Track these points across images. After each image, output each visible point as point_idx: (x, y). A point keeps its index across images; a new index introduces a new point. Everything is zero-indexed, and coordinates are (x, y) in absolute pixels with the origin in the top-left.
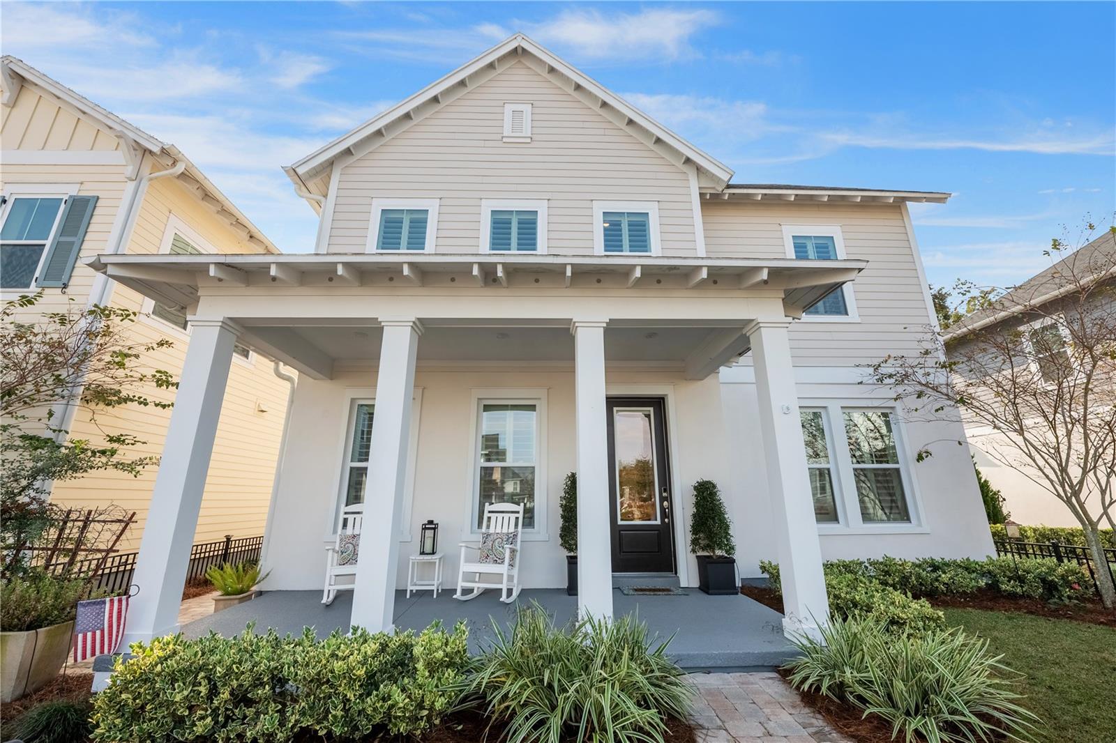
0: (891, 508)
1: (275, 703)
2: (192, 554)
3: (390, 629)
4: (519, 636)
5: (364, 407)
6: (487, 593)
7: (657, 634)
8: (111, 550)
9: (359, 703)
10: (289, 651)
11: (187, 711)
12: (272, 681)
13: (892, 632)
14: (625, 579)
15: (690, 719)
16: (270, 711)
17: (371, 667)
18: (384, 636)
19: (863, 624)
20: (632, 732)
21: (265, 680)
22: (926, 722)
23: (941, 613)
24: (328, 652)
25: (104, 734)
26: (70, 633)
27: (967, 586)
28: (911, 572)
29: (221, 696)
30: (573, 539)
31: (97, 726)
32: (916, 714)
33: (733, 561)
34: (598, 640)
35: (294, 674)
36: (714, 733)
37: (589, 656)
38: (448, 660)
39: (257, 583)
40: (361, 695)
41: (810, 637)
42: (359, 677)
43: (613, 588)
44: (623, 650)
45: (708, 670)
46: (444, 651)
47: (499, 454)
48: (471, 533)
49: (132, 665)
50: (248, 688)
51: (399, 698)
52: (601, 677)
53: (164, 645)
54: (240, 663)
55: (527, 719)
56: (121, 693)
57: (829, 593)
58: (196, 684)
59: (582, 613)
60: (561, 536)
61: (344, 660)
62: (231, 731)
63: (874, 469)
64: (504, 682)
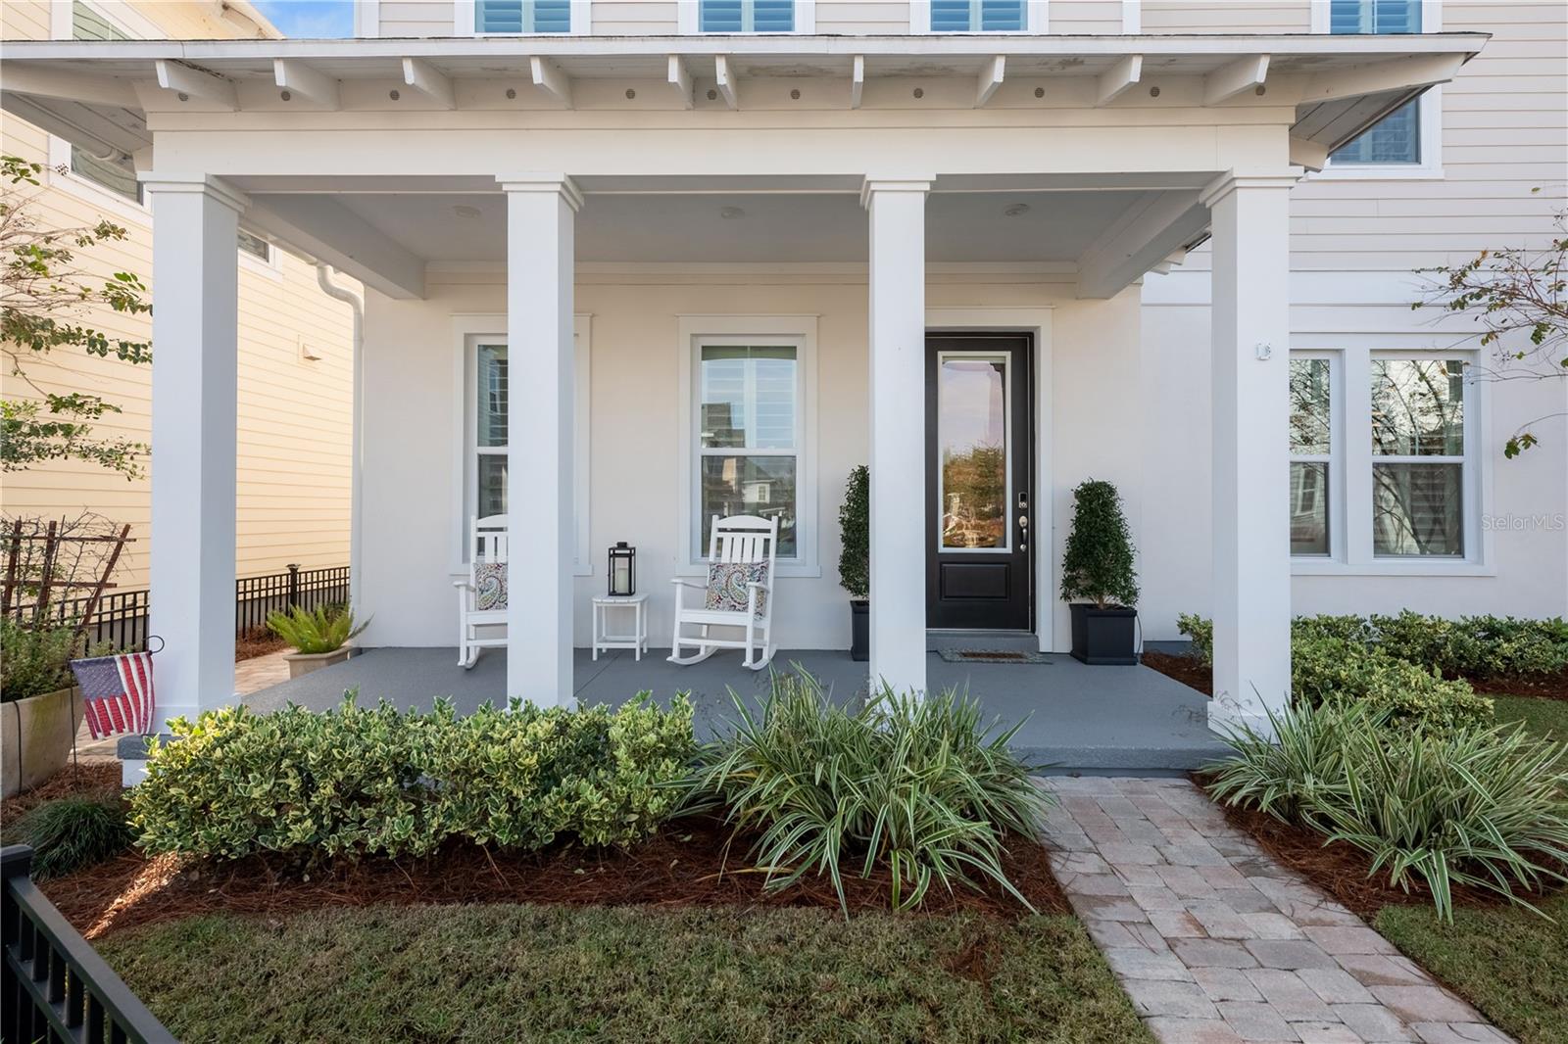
0: (1431, 533)
1: (405, 802)
2: (238, 593)
3: (570, 703)
4: (774, 716)
5: (489, 350)
6: (720, 654)
7: (997, 718)
8: (102, 584)
9: (532, 802)
10: (416, 731)
11: (274, 810)
12: (397, 772)
13: (1396, 727)
14: (948, 638)
15: (1043, 838)
16: (399, 812)
17: (545, 754)
18: (562, 711)
19: (1347, 713)
20: (951, 850)
21: (385, 770)
22: (1429, 858)
23: (1489, 702)
24: (476, 733)
25: (154, 841)
26: (70, 706)
27: (1546, 664)
28: (1447, 637)
29: (322, 791)
30: (861, 575)
31: (142, 830)
32: (1415, 846)
33: (1134, 613)
34: (900, 723)
35: (428, 763)
36: (1079, 857)
37: (887, 746)
38: (664, 746)
39: (352, 636)
40: (534, 793)
41: (1252, 730)
42: (528, 767)
43: (927, 652)
44: (942, 739)
45: (1075, 772)
46: (658, 734)
47: (734, 437)
48: (692, 563)
49: (176, 748)
50: (361, 780)
51: (590, 794)
52: (905, 775)
53: (220, 722)
54: (343, 746)
55: (789, 828)
56: (168, 786)
57: (1294, 666)
58: (280, 775)
59: (875, 685)
60: (842, 570)
61: (503, 744)
62: (345, 838)
63: (1413, 465)
64: (753, 780)
